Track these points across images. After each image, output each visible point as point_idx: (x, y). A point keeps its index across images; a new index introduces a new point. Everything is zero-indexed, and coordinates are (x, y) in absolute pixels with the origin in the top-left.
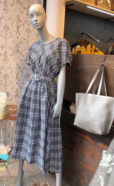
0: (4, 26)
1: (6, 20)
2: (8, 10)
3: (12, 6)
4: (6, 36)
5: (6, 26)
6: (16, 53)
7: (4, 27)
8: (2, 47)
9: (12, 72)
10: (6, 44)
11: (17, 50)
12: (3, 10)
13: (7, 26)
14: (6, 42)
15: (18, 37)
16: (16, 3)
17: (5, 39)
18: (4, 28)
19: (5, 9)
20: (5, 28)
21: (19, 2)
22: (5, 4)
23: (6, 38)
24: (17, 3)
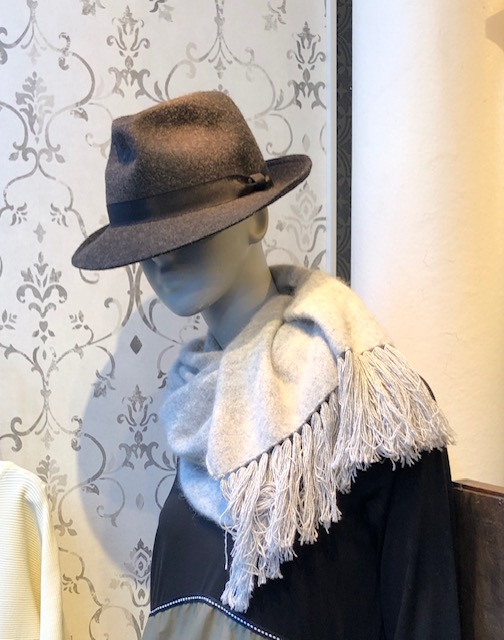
0: (27, 276)
1: (40, 232)
2: (50, 149)
3: (84, 115)
4: (44, 347)
5: (41, 270)
6: (127, 463)
7: (22, 282)
8: (16, 435)
9: (97, 616)
10: (46, 406)
11: (132, 442)
12: (13, 157)
13: (48, 272)
14: (45, 393)
15: (136, 345)
16: (116, 89)
17: (37, 367)
18: (20, 293)
19: (24, 150)
20: (29, 292)
21: (138, 76)
22: (30, 112)
23: (45, 365)
24: (123, 86)
